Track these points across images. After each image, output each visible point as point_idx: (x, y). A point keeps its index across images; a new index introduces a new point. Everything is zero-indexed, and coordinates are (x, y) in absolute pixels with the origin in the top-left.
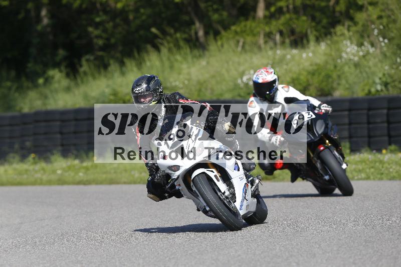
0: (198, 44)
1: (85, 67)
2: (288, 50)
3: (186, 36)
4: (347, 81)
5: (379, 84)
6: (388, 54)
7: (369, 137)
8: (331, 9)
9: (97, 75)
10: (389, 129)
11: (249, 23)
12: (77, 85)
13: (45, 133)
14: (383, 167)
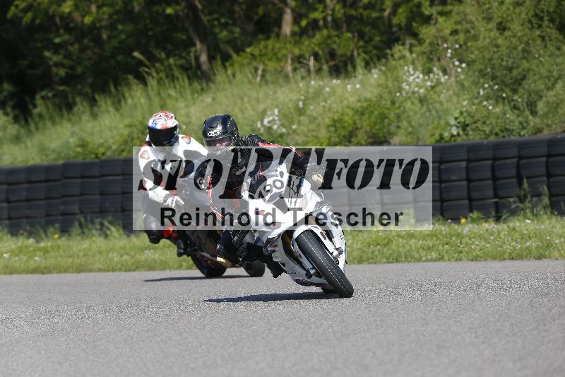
0: (199, 73)
1: (40, 108)
2: (327, 81)
3: (182, 62)
4: (410, 123)
5: (455, 125)
6: (467, 84)
7: (442, 200)
8: (386, 21)
9: (57, 119)
10: (469, 189)
11: (271, 43)
12: (30, 133)
14: (461, 243)
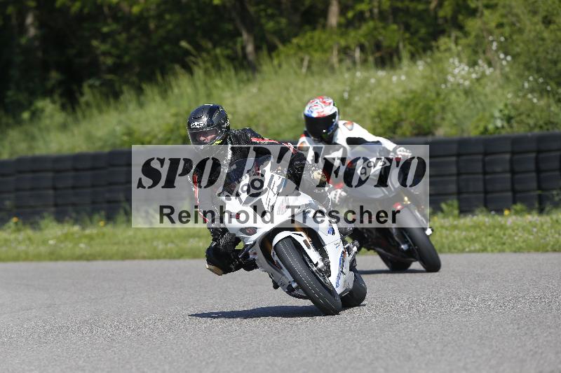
0: (245, 63)
1: (87, 96)
2: (372, 72)
3: (228, 52)
4: (454, 115)
5: (499, 118)
6: (512, 77)
7: (486, 192)
8: (432, 14)
9: (104, 108)
10: (513, 182)
11: (317, 34)
12: (76, 121)
13: (32, 189)
14: (504, 234)
